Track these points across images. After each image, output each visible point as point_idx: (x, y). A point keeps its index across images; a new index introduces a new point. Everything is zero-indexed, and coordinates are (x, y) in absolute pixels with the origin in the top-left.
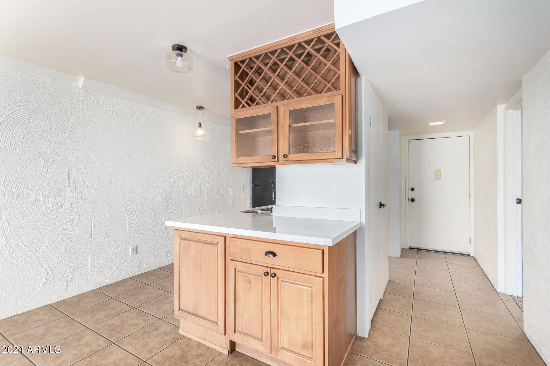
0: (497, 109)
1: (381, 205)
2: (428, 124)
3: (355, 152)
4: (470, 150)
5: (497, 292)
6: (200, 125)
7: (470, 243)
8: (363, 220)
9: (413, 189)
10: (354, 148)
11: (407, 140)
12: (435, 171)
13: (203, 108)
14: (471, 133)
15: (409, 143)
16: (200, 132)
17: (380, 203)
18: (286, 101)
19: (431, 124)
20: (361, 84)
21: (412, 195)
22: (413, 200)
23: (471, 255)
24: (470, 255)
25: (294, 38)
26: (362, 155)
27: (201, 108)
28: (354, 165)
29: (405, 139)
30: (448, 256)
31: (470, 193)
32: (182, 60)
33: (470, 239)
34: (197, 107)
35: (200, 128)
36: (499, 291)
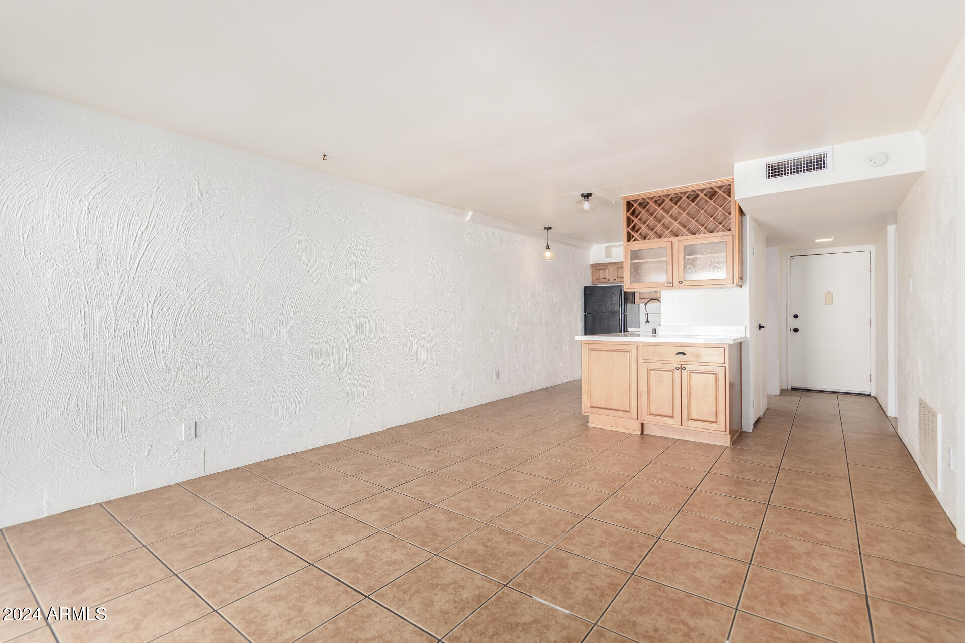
0: (888, 229)
1: (761, 327)
2: (813, 241)
3: (742, 278)
4: (870, 268)
5: (887, 416)
6: (548, 247)
7: (870, 381)
8: (748, 335)
9: (796, 317)
10: (741, 276)
11: (789, 255)
12: (826, 293)
13: (551, 228)
14: (872, 248)
15: (792, 260)
16: (548, 254)
17: (760, 324)
18: (679, 238)
19: (817, 241)
20: (746, 221)
21: (795, 323)
22: (796, 330)
23: (871, 395)
24: (869, 395)
25: (689, 187)
26: (747, 281)
27: (549, 228)
28: (740, 288)
29: (786, 255)
30: (840, 397)
31: (870, 320)
32: (588, 204)
33: (870, 375)
34: (545, 228)
35: (548, 250)
36: (889, 415)
